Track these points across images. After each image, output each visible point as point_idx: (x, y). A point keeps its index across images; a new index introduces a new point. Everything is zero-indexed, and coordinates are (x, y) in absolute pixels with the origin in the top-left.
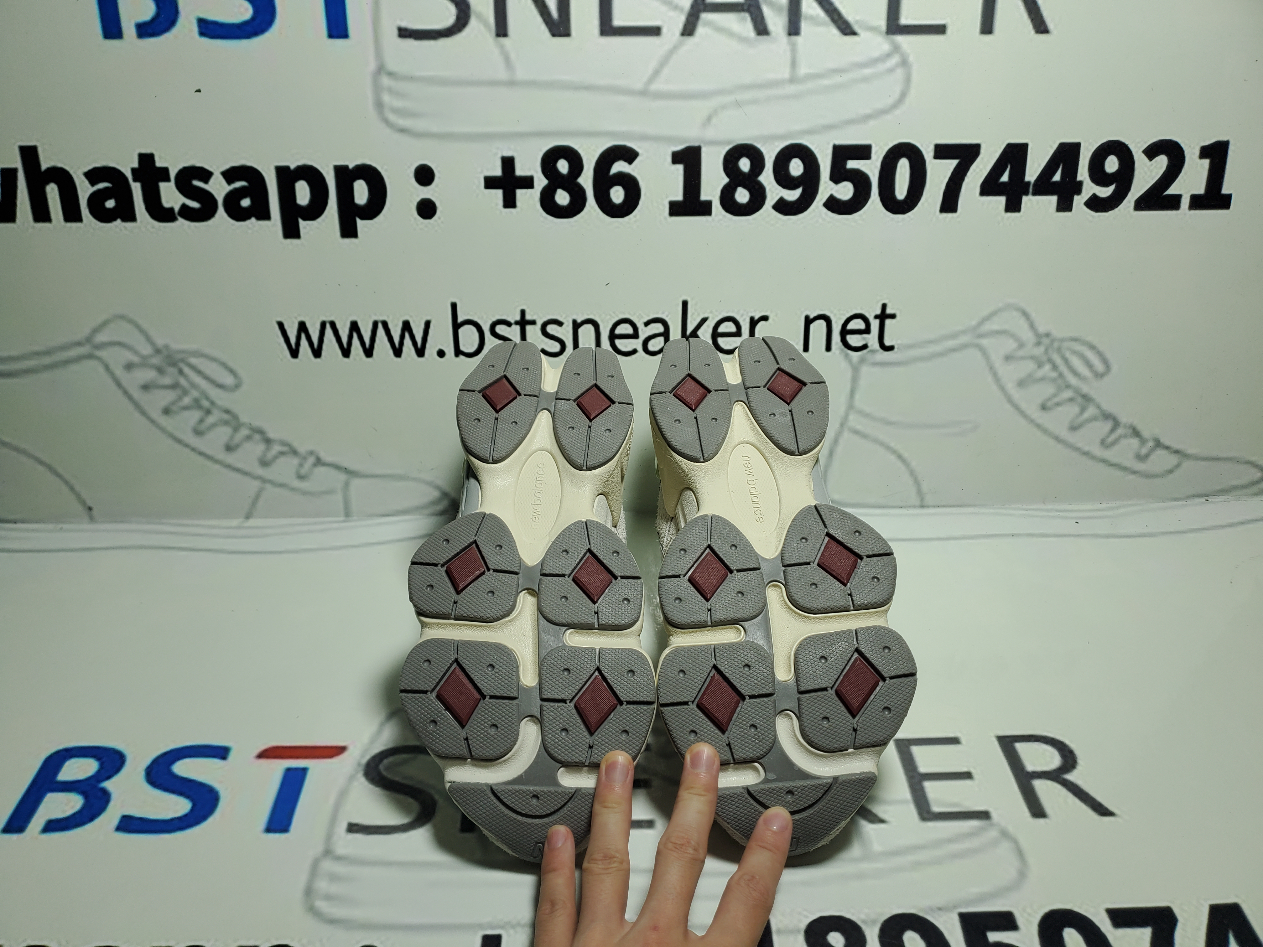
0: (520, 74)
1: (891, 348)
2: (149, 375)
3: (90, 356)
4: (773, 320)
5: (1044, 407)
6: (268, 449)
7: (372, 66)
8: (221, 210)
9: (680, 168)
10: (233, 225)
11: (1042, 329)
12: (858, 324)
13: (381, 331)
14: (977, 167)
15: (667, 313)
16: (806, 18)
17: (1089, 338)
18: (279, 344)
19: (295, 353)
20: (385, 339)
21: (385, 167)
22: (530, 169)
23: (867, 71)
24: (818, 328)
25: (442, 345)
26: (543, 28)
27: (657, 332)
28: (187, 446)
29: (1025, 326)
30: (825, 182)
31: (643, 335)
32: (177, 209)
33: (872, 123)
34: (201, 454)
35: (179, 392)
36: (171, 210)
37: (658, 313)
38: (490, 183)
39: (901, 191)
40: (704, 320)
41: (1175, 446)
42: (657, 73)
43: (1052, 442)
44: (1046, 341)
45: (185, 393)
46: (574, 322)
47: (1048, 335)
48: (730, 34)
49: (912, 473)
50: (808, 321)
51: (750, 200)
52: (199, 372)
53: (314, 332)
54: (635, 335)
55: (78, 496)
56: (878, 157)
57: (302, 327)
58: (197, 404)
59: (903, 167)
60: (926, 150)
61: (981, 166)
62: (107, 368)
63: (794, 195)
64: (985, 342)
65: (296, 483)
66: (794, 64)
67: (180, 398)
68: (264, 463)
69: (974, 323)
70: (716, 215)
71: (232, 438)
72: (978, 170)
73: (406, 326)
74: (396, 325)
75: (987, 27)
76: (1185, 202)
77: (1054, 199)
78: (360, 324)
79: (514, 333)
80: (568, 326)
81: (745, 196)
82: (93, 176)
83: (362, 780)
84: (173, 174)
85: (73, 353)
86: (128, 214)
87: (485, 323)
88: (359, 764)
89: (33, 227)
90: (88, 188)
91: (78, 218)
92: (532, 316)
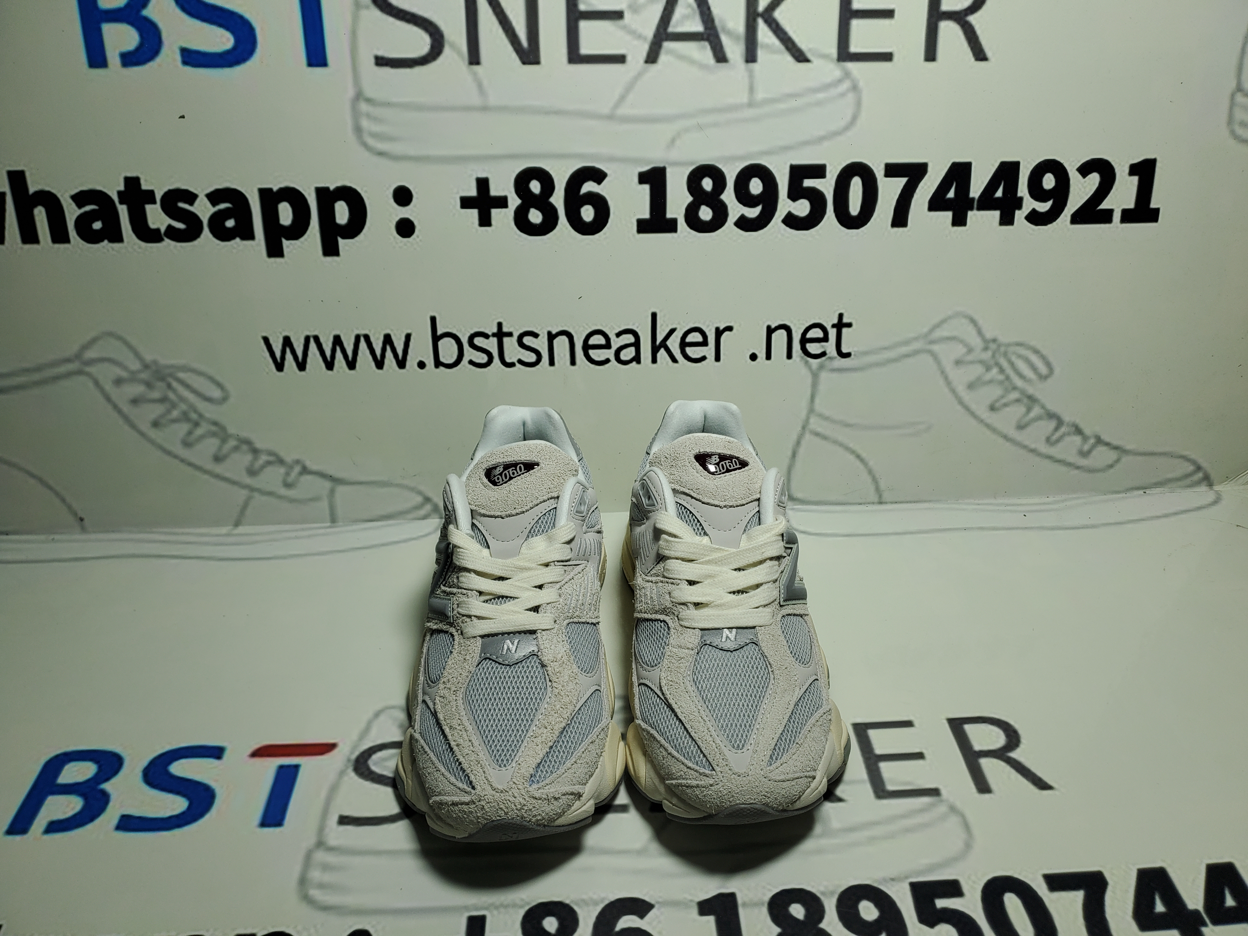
0: (493, 100)
1: (848, 355)
2: (138, 389)
3: (80, 372)
4: (738, 330)
5: (992, 408)
6: (256, 459)
7: (351, 93)
8: (206, 231)
9: (646, 188)
10: (218, 245)
11: (989, 335)
12: (816, 333)
13: (363, 344)
14: (925, 184)
15: (637, 325)
16: (762, 47)
17: (1033, 343)
18: (265, 358)
19: (280, 366)
20: (367, 352)
21: (365, 189)
22: (504, 190)
23: (821, 96)
24: (779, 337)
25: (422, 357)
26: (514, 56)
27: (628, 342)
28: (176, 457)
29: (974, 332)
30: (784, 200)
31: (615, 346)
32: (163, 230)
33: (826, 144)
34: (190, 464)
35: (167, 405)
36: (158, 230)
37: (628, 324)
38: (466, 203)
39: (855, 207)
40: (672, 331)
41: (1115, 442)
42: (622, 98)
43: (1001, 441)
44: (993, 346)
45: (174, 406)
46: (549, 333)
47: (994, 340)
48: (692, 61)
49: (870, 472)
50: (770, 331)
51: (713, 217)
52: (187, 386)
53: (299, 346)
54: (608, 346)
55: (70, 507)
56: (833, 176)
57: (287, 342)
58: (185, 417)
59: (856, 185)
60: (877, 169)
61: (929, 184)
62: (97, 383)
63: (754, 212)
64: (936, 348)
65: (283, 491)
66: (751, 89)
67: (169, 412)
68: (252, 472)
69: (925, 330)
70: (682, 232)
71: (220, 448)
72: (925, 187)
73: (388, 340)
74: (378, 339)
75: (931, 55)
76: (1117, 216)
77: (997, 214)
78: (343, 338)
79: (491, 345)
80: (543, 337)
81: (708, 214)
82: (80, 198)
83: (352, 774)
84: (158, 197)
85: (63, 369)
86: (116, 237)
87: (464, 335)
88: (349, 760)
89: (22, 248)
90: (75, 211)
91: (66, 240)
92: (509, 328)
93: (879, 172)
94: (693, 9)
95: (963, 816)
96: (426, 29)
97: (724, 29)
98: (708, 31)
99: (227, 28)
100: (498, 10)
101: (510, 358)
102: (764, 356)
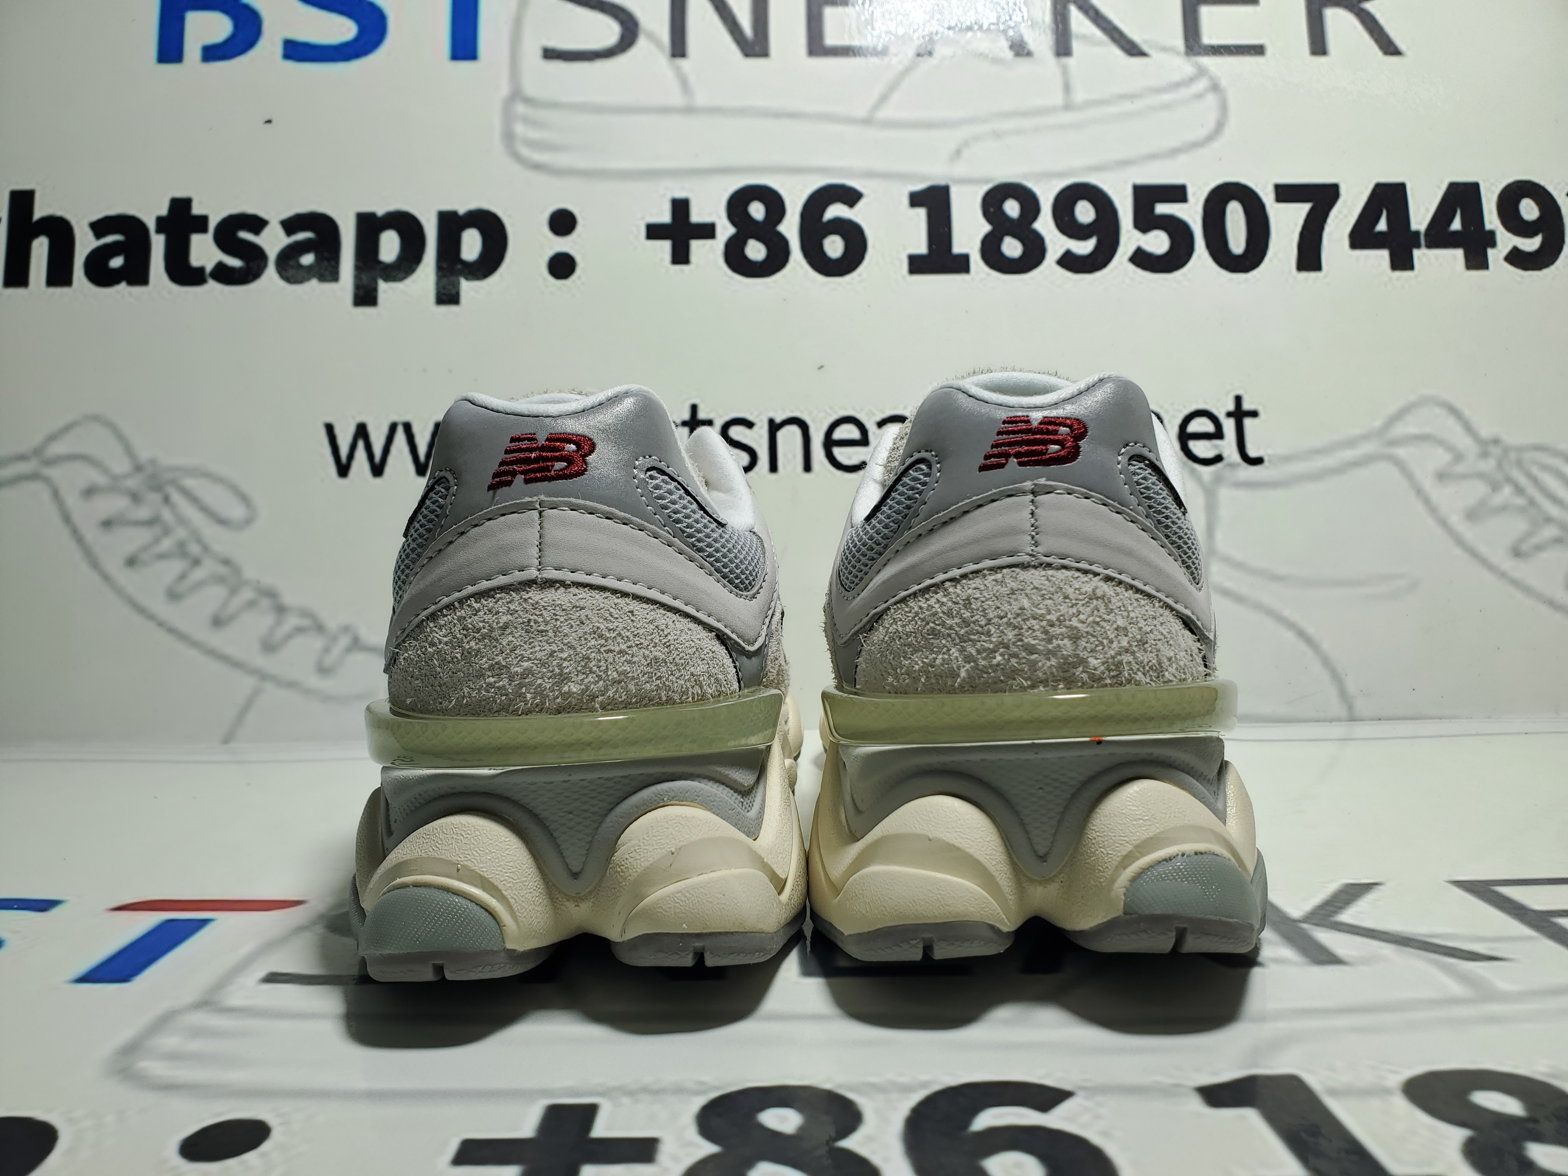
0: (701, 99)
1: (1258, 461)
2: (118, 504)
3: (34, 476)
5: (1517, 553)
6: (278, 623)
7: (504, 90)
8: (271, 269)
9: (921, 214)
10: (284, 288)
11: (1485, 433)
12: (1203, 425)
14: (1340, 212)
16: (1078, 37)
17: (1561, 446)
18: (323, 457)
19: (343, 470)
21: (509, 214)
22: (711, 215)
23: (1166, 97)
26: (733, 48)
28: (151, 617)
29: (1458, 429)
30: (1128, 231)
31: (876, 442)
32: (209, 268)
33: (1183, 156)
34: (172, 631)
35: (156, 530)
36: (201, 270)
37: (896, 409)
38: (654, 232)
39: (1237, 242)
42: (883, 99)
43: (1544, 610)
44: (1496, 451)
45: (167, 531)
46: (771, 422)
47: (1496, 441)
48: (981, 54)
49: (1326, 661)
51: (1023, 252)
52: (194, 500)
53: (378, 438)
54: (863, 441)
56: (1198, 200)
57: (362, 431)
58: (181, 550)
59: (1235, 213)
60: (1263, 191)
61: (1345, 211)
62: (56, 494)
63: (1087, 246)
64: (1401, 452)
65: (315, 682)
66: (1067, 88)
67: (157, 541)
68: (269, 647)
69: (1378, 423)
70: (976, 273)
71: (225, 604)
72: (1342, 214)
75: (1318, 46)
77: (1459, 253)
80: (761, 427)
81: (1016, 248)
82: (102, 227)
84: (212, 224)
86: (138, 275)
90: (91, 243)
91: (67, 282)
92: (707, 413)
93: (1268, 197)
96: (615, 17)
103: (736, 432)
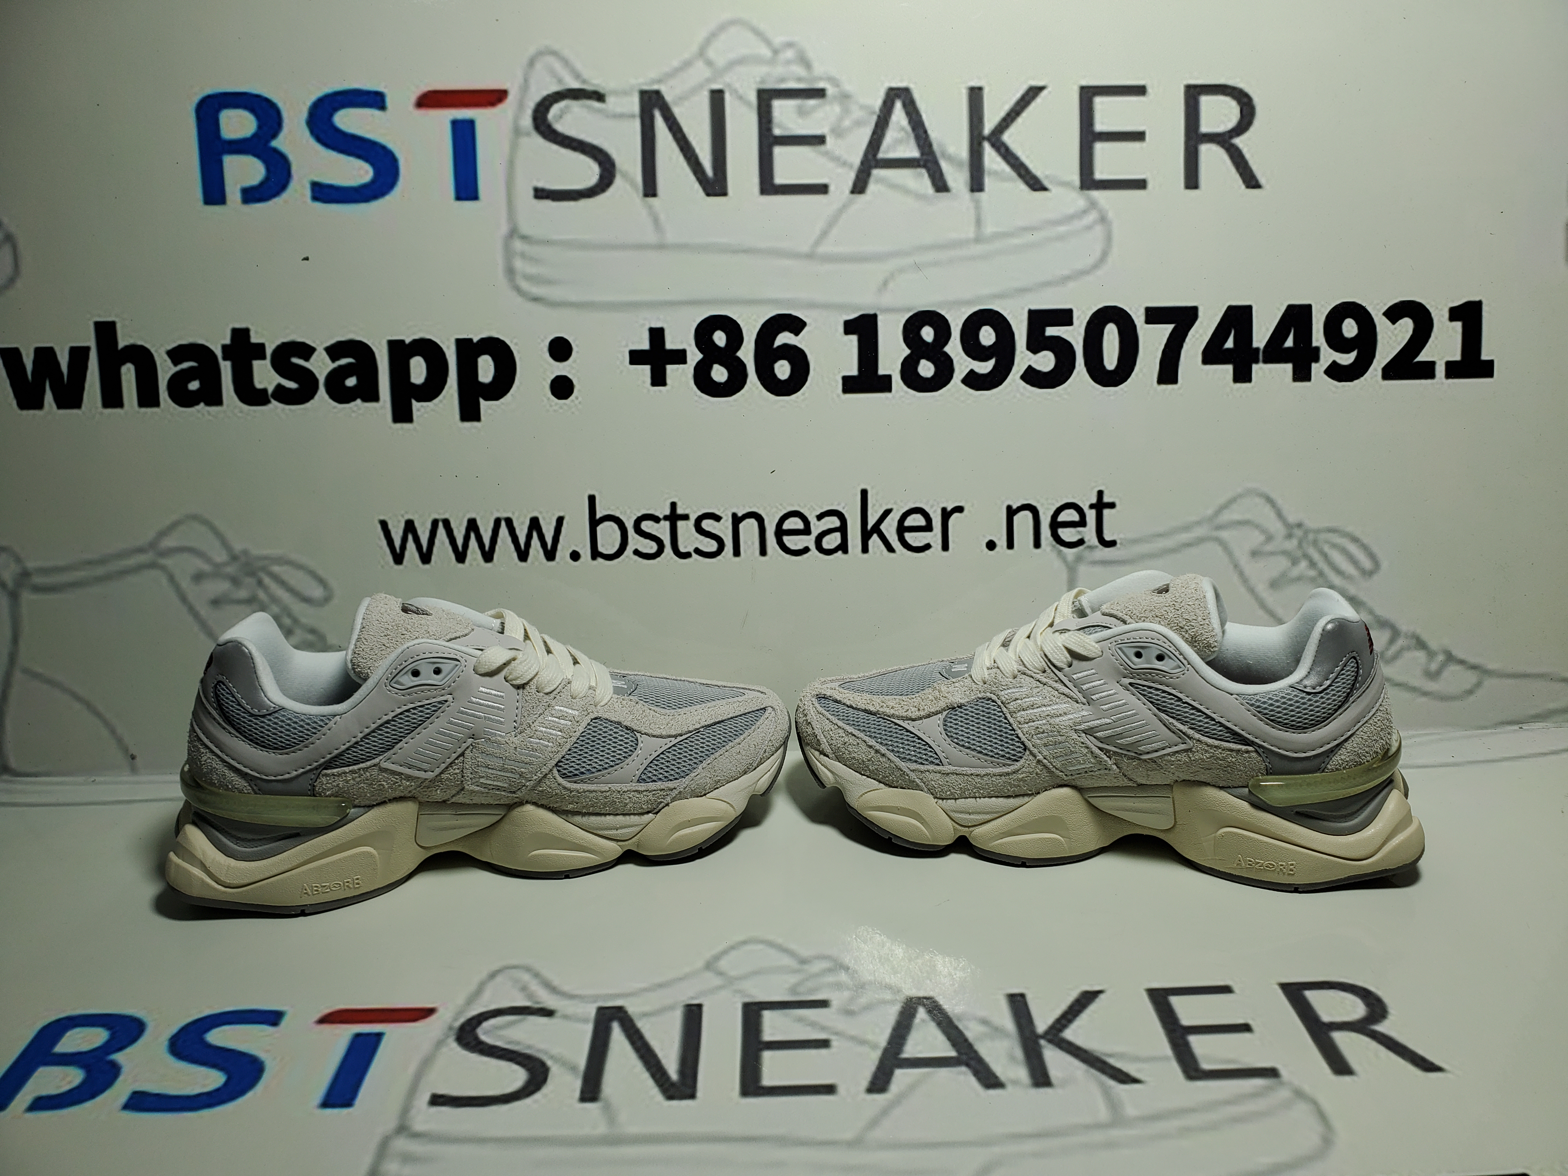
0: (671, 237)
1: (1112, 544)
2: (221, 587)
3: (153, 565)
4: (970, 511)
7: (504, 229)
8: (322, 391)
9: (854, 339)
10: (334, 408)
11: (1292, 519)
12: (1069, 515)
13: (504, 530)
14: (1197, 332)
15: (843, 505)
16: (990, 174)
17: (1350, 529)
18: (381, 548)
19: (398, 558)
20: (509, 540)
21: (515, 341)
22: (682, 342)
23: (1062, 229)
24: (1024, 520)
25: (576, 546)
26: (697, 186)
27: (832, 526)
29: (1272, 515)
30: (1022, 352)
31: (815, 532)
32: (270, 390)
33: (1071, 285)
35: (255, 607)
36: (265, 391)
37: (832, 504)
38: (636, 357)
39: (1111, 360)
40: (887, 512)
41: (1472, 660)
42: (824, 234)
44: (1298, 533)
45: (264, 608)
46: (734, 515)
47: (1299, 525)
48: (906, 191)
50: (1011, 512)
51: (936, 373)
52: (283, 583)
53: (424, 532)
54: (807, 531)
55: (120, 741)
56: (1081, 323)
57: (410, 526)
59: (1111, 334)
60: (1136, 314)
61: (1201, 331)
62: (172, 579)
63: (986, 367)
64: (1225, 534)
66: (979, 222)
69: (1210, 512)
70: (897, 391)
72: (1197, 336)
73: (535, 524)
74: (523, 523)
75: (1192, 181)
76: (1440, 370)
77: (1289, 367)
78: (479, 523)
79: (662, 530)
80: (727, 520)
81: (929, 369)
82: (177, 354)
83: (454, 1045)
84: (269, 351)
85: (132, 562)
86: (213, 397)
87: (629, 518)
88: (450, 1028)
89: (101, 414)
90: (170, 369)
91: (155, 403)
92: (684, 509)
93: (1139, 318)
94: (906, 132)
95: (1315, 1103)
96: (595, 158)
97: (943, 155)
98: (925, 157)
99: (366, 160)
100: (679, 136)
101: (686, 547)
102: (1005, 544)
103: (707, 525)
